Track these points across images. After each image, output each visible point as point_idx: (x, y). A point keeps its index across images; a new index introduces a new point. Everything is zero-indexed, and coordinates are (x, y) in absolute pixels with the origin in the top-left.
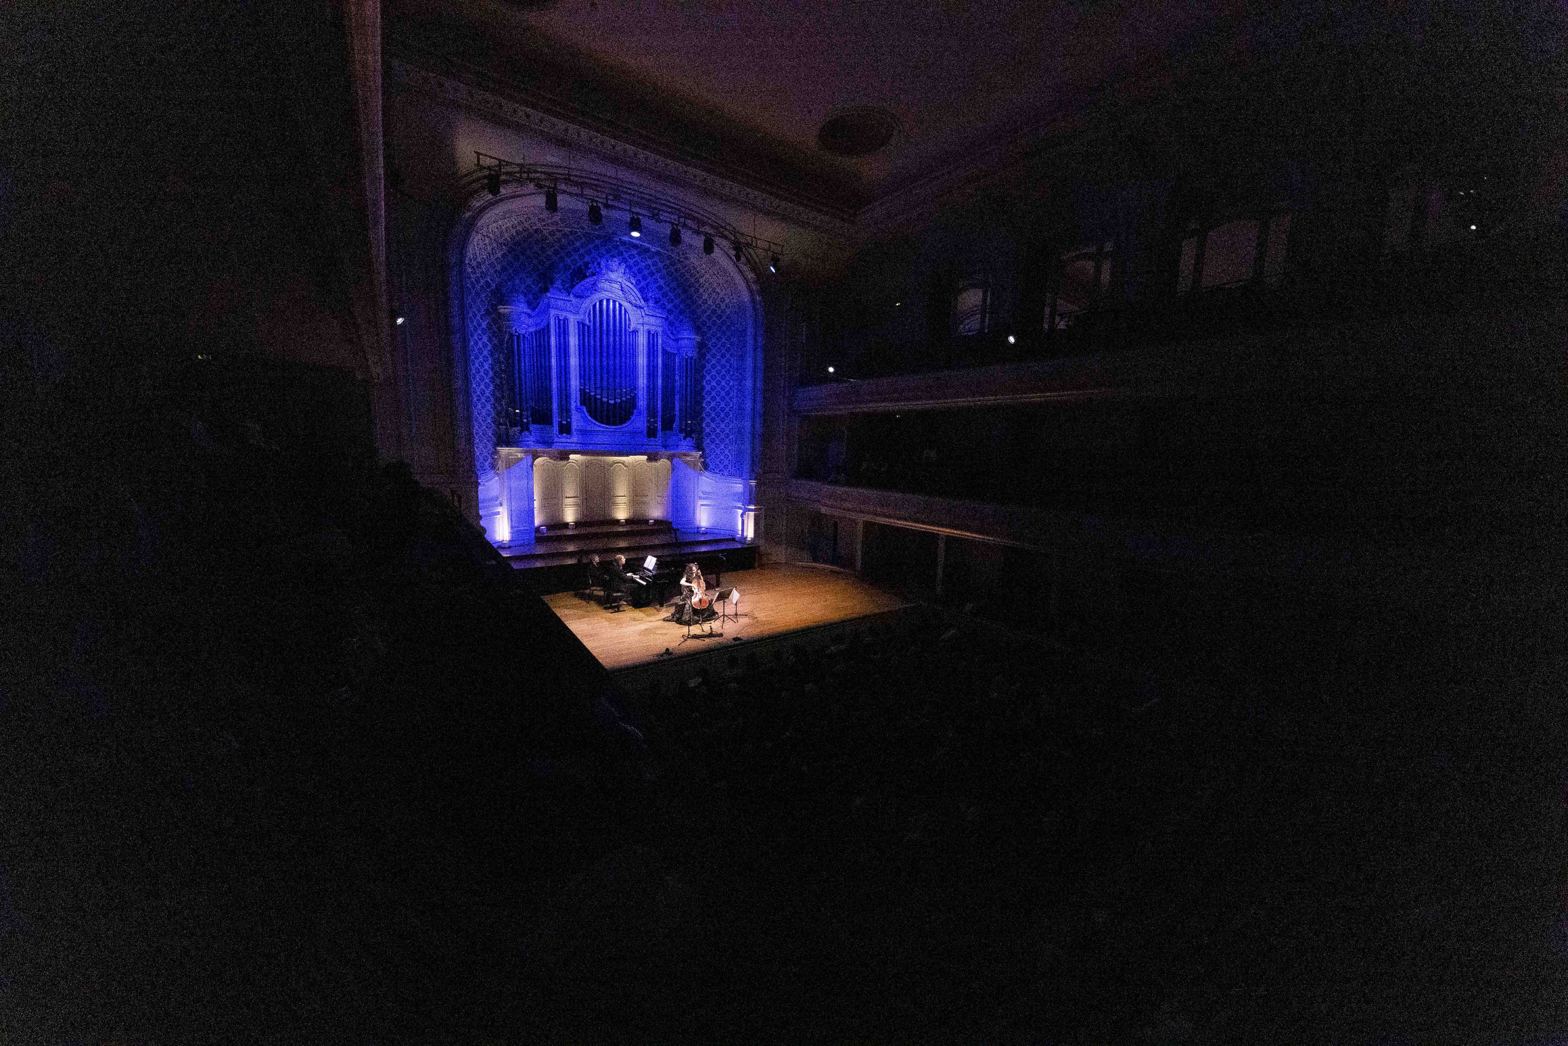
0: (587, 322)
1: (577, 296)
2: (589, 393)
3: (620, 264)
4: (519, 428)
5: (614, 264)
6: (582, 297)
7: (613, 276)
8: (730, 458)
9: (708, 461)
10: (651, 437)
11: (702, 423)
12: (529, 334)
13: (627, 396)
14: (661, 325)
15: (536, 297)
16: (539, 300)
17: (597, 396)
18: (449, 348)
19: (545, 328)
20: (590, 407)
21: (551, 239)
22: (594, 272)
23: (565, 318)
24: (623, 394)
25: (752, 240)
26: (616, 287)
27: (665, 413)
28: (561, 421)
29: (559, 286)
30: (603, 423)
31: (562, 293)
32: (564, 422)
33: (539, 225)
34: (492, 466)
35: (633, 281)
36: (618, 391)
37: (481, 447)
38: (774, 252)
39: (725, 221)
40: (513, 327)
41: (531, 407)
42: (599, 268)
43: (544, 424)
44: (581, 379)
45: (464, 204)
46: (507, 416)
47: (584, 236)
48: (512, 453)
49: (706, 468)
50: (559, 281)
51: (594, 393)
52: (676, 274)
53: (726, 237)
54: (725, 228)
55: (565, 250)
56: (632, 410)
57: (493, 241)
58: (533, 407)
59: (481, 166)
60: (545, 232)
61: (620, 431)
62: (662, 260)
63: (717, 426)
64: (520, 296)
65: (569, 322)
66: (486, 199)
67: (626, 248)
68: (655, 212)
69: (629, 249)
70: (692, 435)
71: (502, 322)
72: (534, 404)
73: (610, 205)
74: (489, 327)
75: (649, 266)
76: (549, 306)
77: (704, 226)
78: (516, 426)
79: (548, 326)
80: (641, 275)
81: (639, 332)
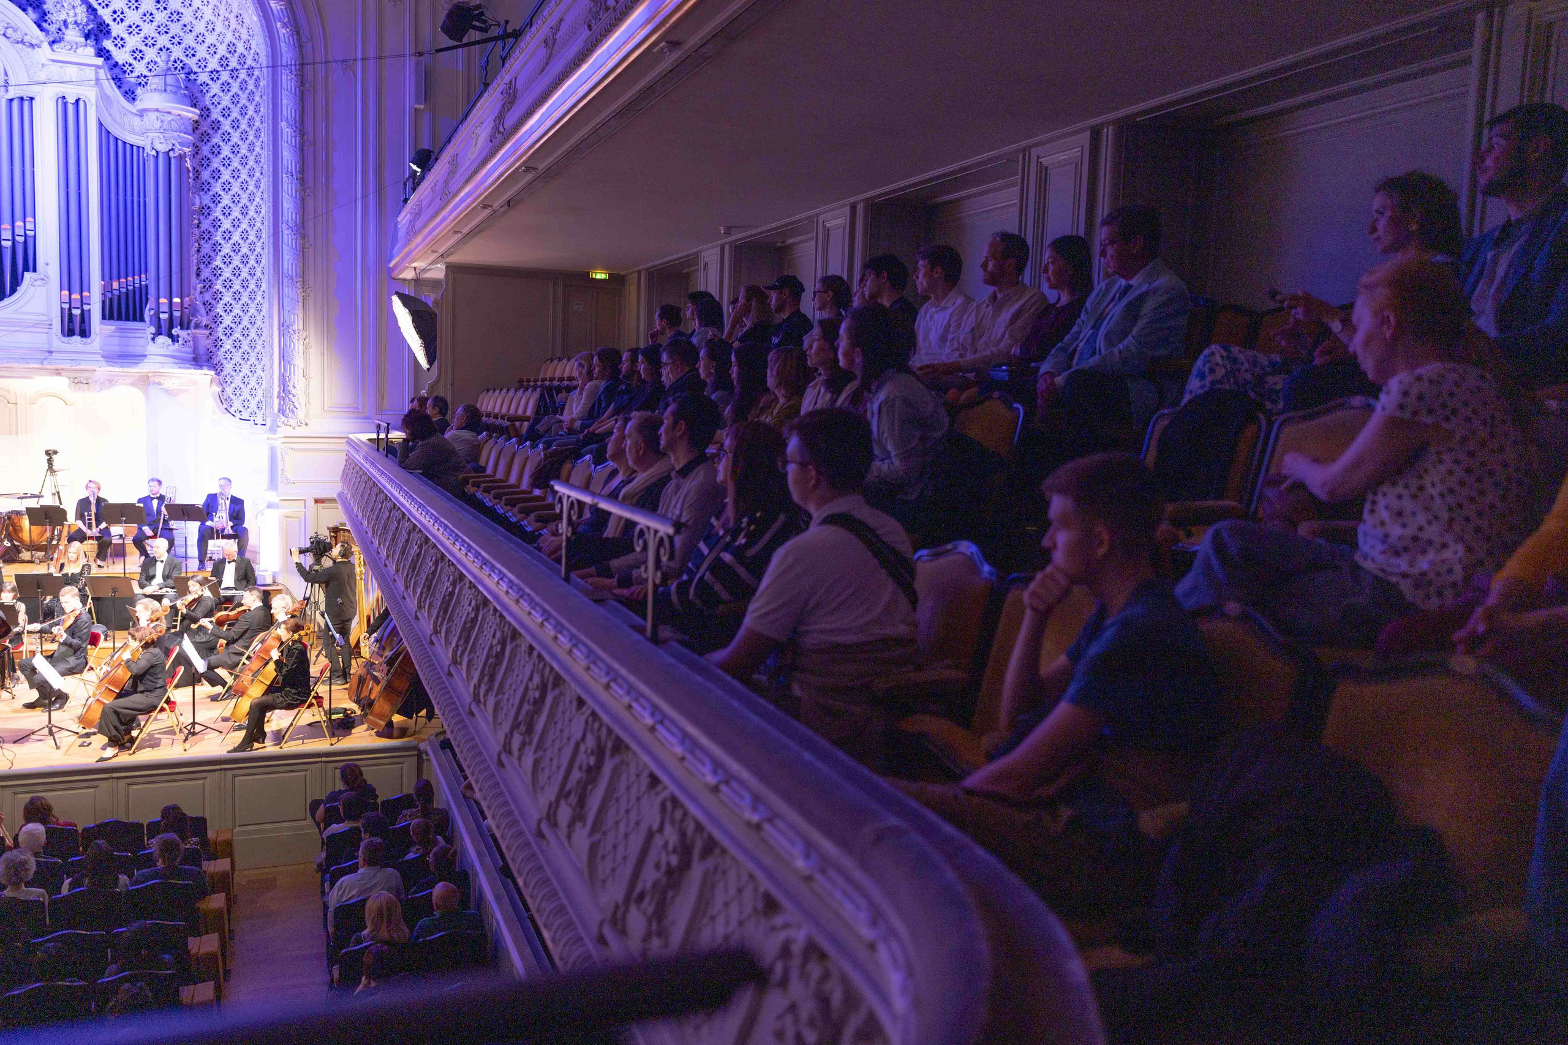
9: (229, 390)
10: (76, 338)
11: (213, 302)
13: (3, 243)
14: (94, 82)
27: (123, 280)
49: (224, 406)
56: (19, 275)
63: (243, 311)
70: (178, 331)
81: (37, 99)
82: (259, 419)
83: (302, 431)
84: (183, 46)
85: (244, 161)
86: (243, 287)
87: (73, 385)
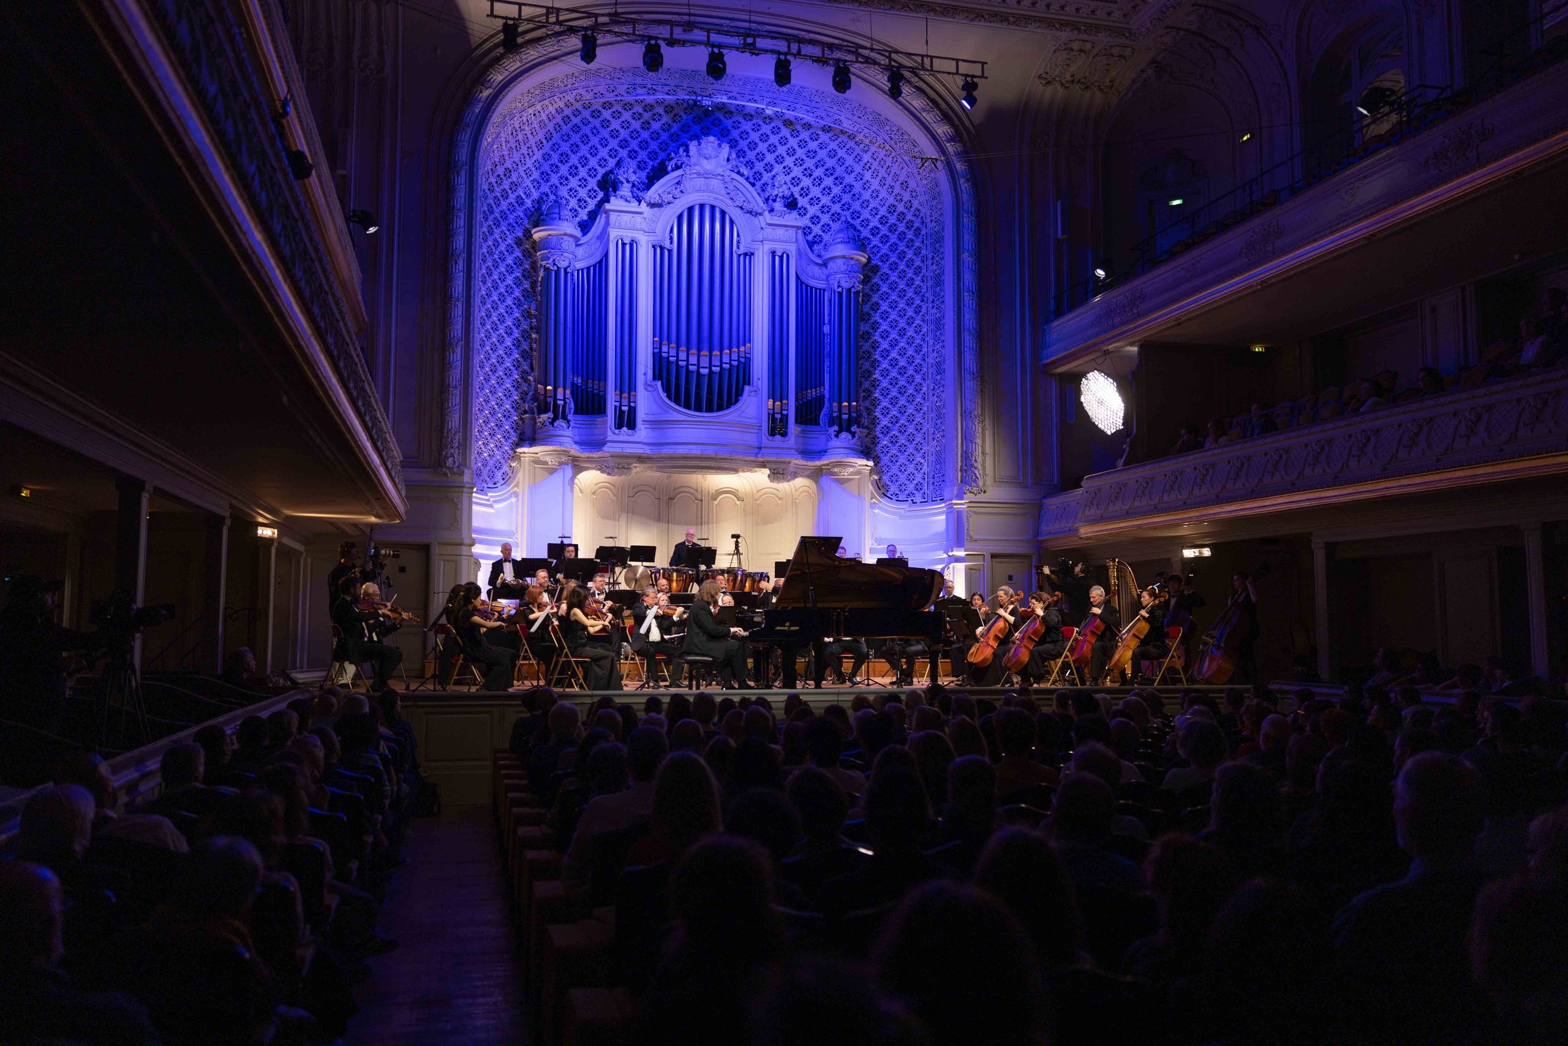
0: (667, 245)
1: (652, 205)
2: (668, 358)
3: (720, 146)
4: (550, 415)
5: (710, 142)
6: (659, 206)
7: (708, 165)
8: (925, 468)
9: (886, 478)
10: (778, 437)
11: (873, 408)
12: (578, 271)
13: (733, 362)
14: (794, 240)
15: (593, 215)
16: (595, 219)
17: (680, 362)
18: (447, 278)
19: (602, 260)
20: (668, 381)
21: (615, 124)
22: (679, 163)
23: (632, 241)
24: (726, 359)
25: (923, 60)
26: (715, 183)
27: (805, 392)
28: (621, 406)
29: (625, 193)
30: (690, 409)
31: (629, 202)
32: (625, 408)
33: (597, 105)
34: (506, 479)
35: (746, 173)
36: (716, 353)
37: (492, 445)
38: (966, 76)
39: (872, 39)
40: (551, 260)
41: (574, 386)
42: (687, 156)
43: (593, 413)
44: (654, 336)
45: (481, 79)
46: (535, 398)
47: (666, 112)
48: (538, 458)
49: (882, 491)
50: (626, 184)
51: (675, 358)
52: (822, 154)
53: (875, 63)
54: (872, 50)
55: (637, 138)
56: (741, 387)
57: (529, 136)
58: (577, 386)
59: (496, 17)
60: (607, 114)
61: (718, 422)
62: (795, 133)
63: (900, 412)
64: (566, 212)
65: (639, 247)
66: (512, 69)
67: (734, 122)
68: (750, 40)
69: (739, 123)
70: (854, 428)
71: (536, 252)
72: (580, 381)
73: (676, 40)
74: (518, 263)
75: (775, 146)
76: (607, 224)
77: (832, 51)
78: (546, 411)
79: (606, 255)
80: (762, 164)
81: (756, 254)
82: (918, 498)
83: (981, 497)
84: (851, 210)
85: (902, 294)
86: (900, 393)
87: (772, 475)
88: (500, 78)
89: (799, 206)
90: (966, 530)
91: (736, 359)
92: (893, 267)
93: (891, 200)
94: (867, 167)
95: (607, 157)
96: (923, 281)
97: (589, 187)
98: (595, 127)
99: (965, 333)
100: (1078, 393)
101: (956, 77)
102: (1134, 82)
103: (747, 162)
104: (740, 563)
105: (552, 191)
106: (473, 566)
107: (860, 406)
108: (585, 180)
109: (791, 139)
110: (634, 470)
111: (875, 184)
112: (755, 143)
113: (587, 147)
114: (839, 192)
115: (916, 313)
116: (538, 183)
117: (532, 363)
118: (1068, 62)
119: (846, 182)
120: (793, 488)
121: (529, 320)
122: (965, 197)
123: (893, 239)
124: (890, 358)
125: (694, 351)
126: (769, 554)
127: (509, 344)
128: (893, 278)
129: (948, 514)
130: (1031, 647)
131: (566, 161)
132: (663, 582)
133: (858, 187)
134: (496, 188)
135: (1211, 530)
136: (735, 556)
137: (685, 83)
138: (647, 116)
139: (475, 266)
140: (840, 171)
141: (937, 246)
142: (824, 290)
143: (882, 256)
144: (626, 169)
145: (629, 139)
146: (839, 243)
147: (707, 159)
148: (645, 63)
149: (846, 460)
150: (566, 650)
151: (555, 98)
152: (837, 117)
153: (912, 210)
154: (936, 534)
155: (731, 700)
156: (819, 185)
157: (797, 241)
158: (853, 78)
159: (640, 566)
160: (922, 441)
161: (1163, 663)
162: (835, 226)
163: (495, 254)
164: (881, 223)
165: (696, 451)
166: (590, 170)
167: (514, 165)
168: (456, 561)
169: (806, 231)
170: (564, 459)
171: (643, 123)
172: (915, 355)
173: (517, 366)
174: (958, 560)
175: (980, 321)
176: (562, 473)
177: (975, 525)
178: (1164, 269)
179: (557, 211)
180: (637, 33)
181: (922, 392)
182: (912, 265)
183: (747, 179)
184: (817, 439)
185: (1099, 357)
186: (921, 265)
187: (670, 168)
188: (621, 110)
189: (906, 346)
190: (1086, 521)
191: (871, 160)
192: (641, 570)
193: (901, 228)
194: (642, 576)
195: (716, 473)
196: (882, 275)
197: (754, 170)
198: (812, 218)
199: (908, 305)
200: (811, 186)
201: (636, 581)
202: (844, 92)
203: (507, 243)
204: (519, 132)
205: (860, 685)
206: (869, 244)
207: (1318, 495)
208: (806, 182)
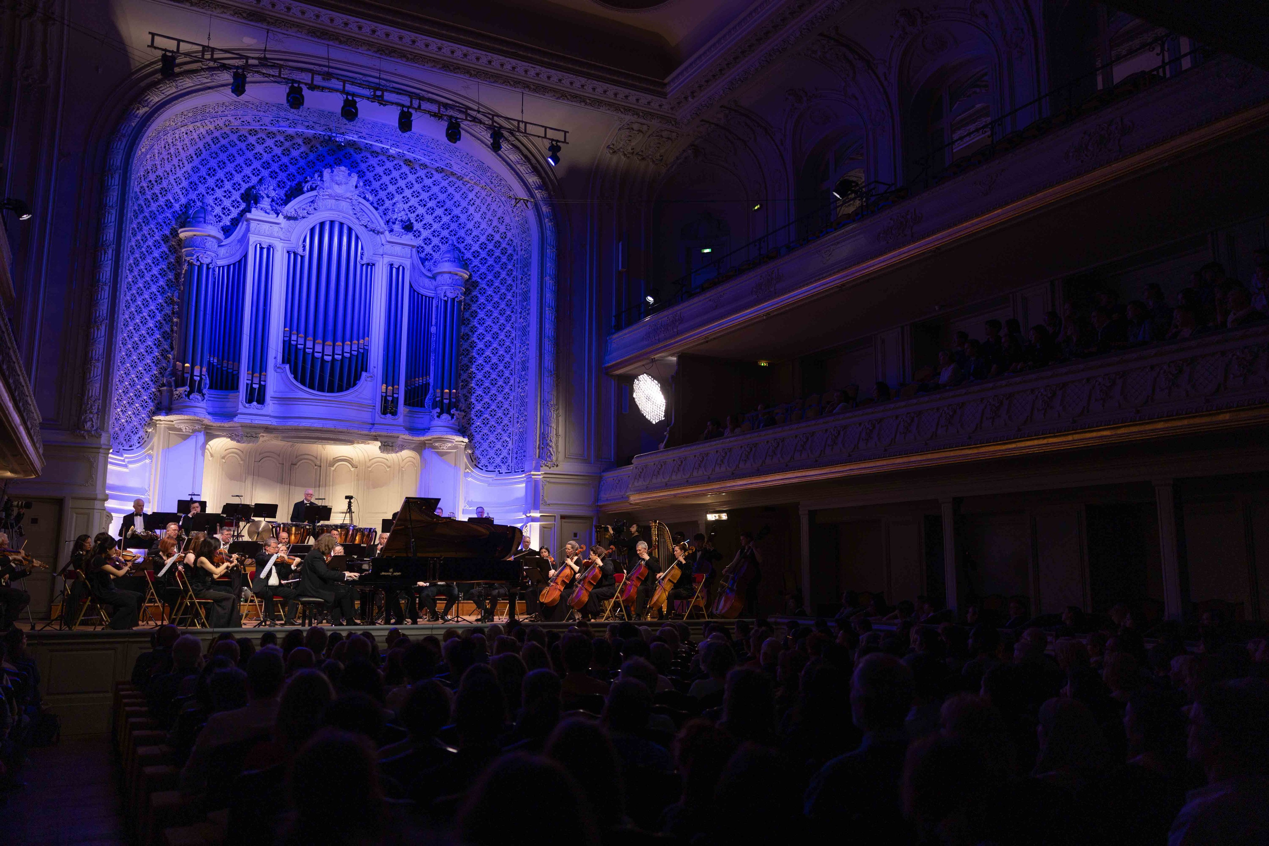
0: (300, 251)
1: (288, 218)
2: (296, 345)
3: (350, 175)
4: (187, 388)
5: (341, 171)
6: (295, 219)
7: (339, 190)
8: (510, 445)
9: (478, 453)
10: (389, 416)
11: (469, 395)
12: (219, 267)
13: (353, 352)
14: (409, 256)
15: (235, 222)
16: (237, 225)
17: (307, 350)
18: (96, 266)
19: (241, 259)
20: (296, 364)
21: (259, 149)
22: (314, 186)
23: (270, 246)
24: (347, 349)
25: (518, 124)
26: (344, 205)
27: (413, 380)
28: (252, 384)
29: (265, 206)
30: (313, 389)
31: (268, 213)
32: (256, 386)
33: (244, 131)
34: (142, 443)
35: (371, 198)
36: (339, 343)
37: (130, 413)
38: (552, 140)
39: (479, 103)
40: (195, 256)
41: (210, 364)
42: (321, 180)
43: (227, 389)
44: (285, 327)
45: (139, 97)
46: (174, 373)
47: (304, 143)
48: (174, 425)
49: (474, 463)
50: (266, 199)
51: (303, 346)
52: (435, 189)
53: (481, 122)
54: (479, 112)
55: (278, 162)
56: (359, 373)
57: (181, 150)
58: (213, 365)
59: (156, 48)
60: (252, 140)
61: (336, 401)
62: (413, 171)
63: (492, 400)
64: (210, 217)
65: (275, 251)
66: (168, 93)
67: (363, 157)
68: (379, 93)
69: (367, 158)
70: (453, 411)
71: (181, 248)
72: (216, 361)
73: (316, 86)
74: (164, 256)
75: (396, 180)
76: (248, 230)
77: (447, 109)
78: (183, 385)
79: (245, 256)
80: (385, 193)
81: (377, 265)
82: (504, 469)
83: (554, 470)
84: (457, 236)
85: (496, 306)
86: (492, 384)
87: (383, 447)
88: (156, 99)
89: (414, 229)
90: (541, 496)
91: (356, 349)
92: (490, 284)
93: (490, 231)
94: (471, 203)
95: (251, 175)
96: (513, 297)
97: (233, 198)
98: (241, 149)
99: (546, 339)
100: (632, 391)
101: (545, 140)
102: (677, 158)
103: (372, 190)
104: (352, 520)
105: (199, 199)
106: (105, 519)
107: (459, 393)
108: (230, 192)
109: (410, 175)
110: (261, 439)
111: (477, 217)
112: (380, 176)
113: (233, 165)
114: (448, 221)
115: (507, 321)
116: (186, 191)
117: (172, 343)
118: (630, 138)
119: (454, 213)
120: (400, 458)
121: (172, 306)
122: (548, 233)
123: (491, 261)
124: (485, 356)
125: (320, 341)
126: (377, 513)
127: (151, 325)
128: (490, 293)
129: (527, 483)
130: (590, 590)
131: (213, 175)
132: (284, 535)
133: (463, 218)
134: (147, 191)
135: (728, 500)
136: (348, 515)
137: (322, 122)
138: (287, 144)
139: (123, 256)
140: (449, 204)
141: (526, 270)
142: (433, 298)
143: (481, 274)
144: (267, 186)
145: (271, 162)
146: (446, 261)
147: (338, 185)
148: (288, 101)
149: (445, 437)
150: (191, 592)
151: (206, 121)
152: (448, 161)
153: (507, 239)
154: (517, 499)
155: (340, 634)
156: (432, 214)
157: (411, 257)
158: (463, 132)
159: (263, 522)
160: (509, 424)
161: (691, 601)
162: (444, 248)
163: (142, 247)
164: (481, 248)
165: (317, 424)
166: (235, 184)
167: (165, 174)
168: (88, 515)
169: (420, 250)
170: (197, 427)
171: (284, 150)
172: (505, 354)
173: (158, 344)
174: (534, 520)
175: (557, 329)
176: (194, 440)
177: (549, 492)
178: (696, 300)
179: (203, 215)
180: (282, 76)
181: (510, 384)
182: (505, 283)
183: (372, 204)
184: (422, 419)
185: (648, 364)
186: (512, 283)
187: (305, 189)
188: (265, 137)
189: (498, 347)
190: (636, 491)
191: (474, 198)
192: (263, 524)
193: (497, 253)
194: (264, 530)
195: (335, 444)
196: (481, 289)
197: (378, 197)
198: (425, 239)
199: (501, 314)
200: (425, 214)
201: (258, 534)
202: (455, 143)
203: (154, 239)
204: (171, 146)
205: (451, 622)
206: (471, 264)
207: (804, 474)
208: (421, 210)
